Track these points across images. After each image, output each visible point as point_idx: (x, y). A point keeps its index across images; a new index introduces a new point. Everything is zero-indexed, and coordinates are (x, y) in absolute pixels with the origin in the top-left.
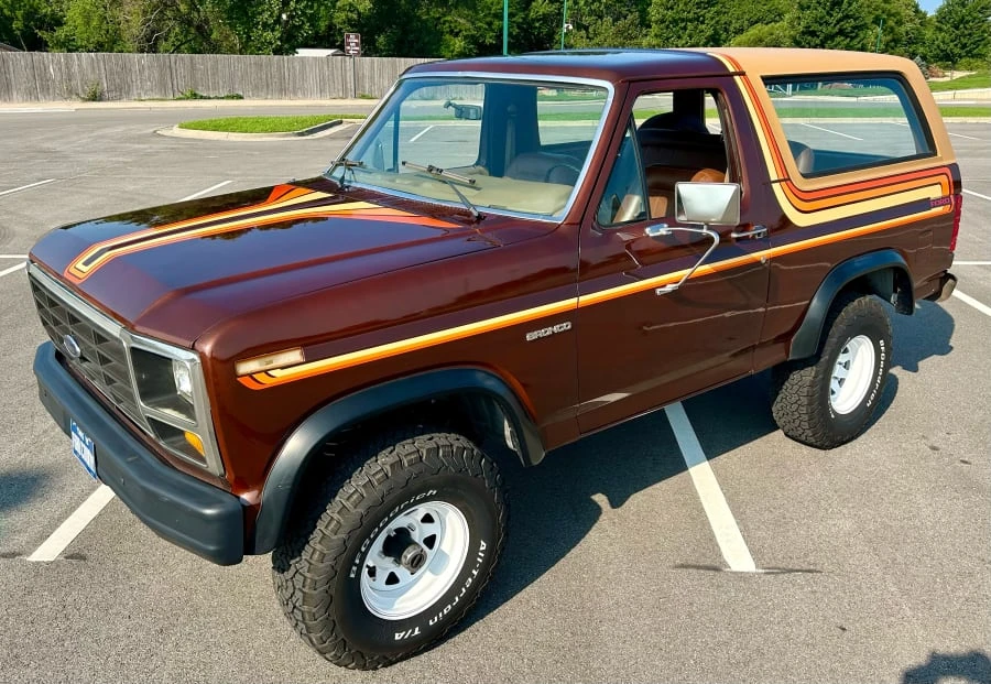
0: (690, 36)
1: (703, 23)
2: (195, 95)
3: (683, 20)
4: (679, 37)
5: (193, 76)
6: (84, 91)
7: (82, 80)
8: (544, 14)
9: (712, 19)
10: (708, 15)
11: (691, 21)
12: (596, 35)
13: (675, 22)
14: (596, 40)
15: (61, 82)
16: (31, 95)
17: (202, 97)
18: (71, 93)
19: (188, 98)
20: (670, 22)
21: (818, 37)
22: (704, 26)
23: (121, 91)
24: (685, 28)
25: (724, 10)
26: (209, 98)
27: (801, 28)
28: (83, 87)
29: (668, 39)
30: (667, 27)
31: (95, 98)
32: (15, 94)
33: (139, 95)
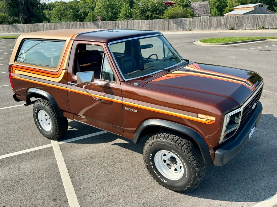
2: (264, 28)
5: (264, 22)
6: (229, 27)
7: (230, 24)
15: (224, 25)
16: (216, 28)
17: (266, 29)
18: (226, 27)
19: (260, 29)
23: (240, 27)
26: (268, 29)
31: (232, 29)
32: (212, 28)
33: (245, 28)
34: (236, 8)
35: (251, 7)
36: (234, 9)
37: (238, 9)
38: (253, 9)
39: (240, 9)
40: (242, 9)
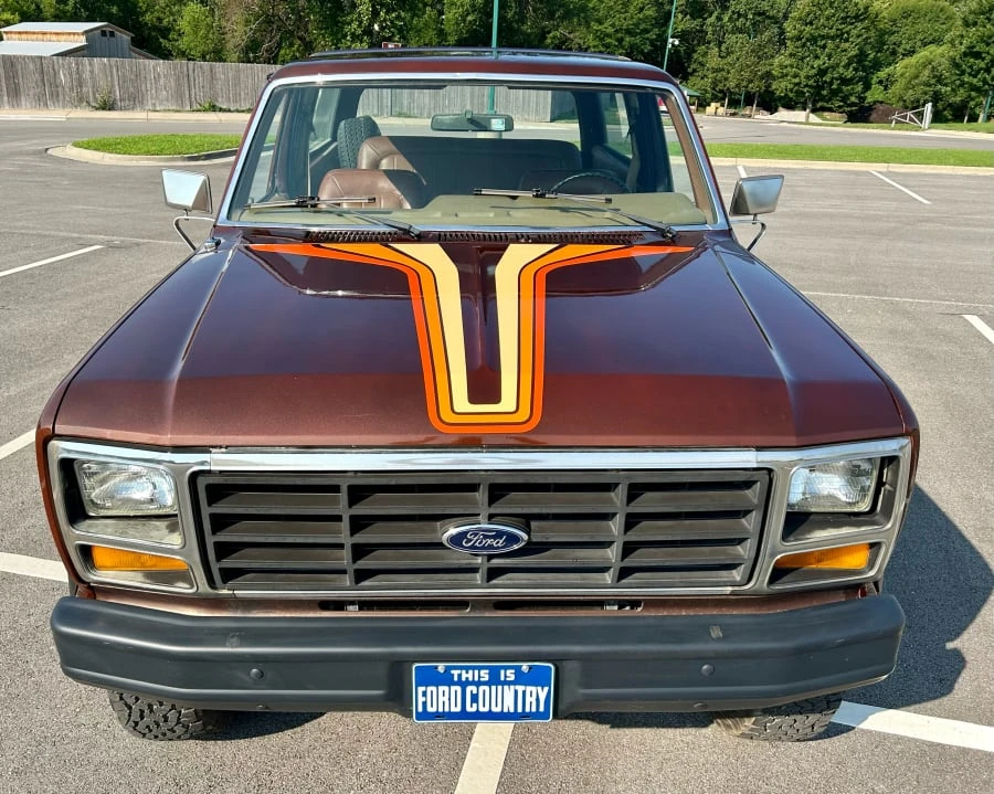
0: (830, 57)
1: (847, 40)
2: (214, 106)
3: (823, 37)
4: (817, 57)
5: (212, 86)
6: (95, 99)
7: (93, 87)
8: (682, 31)
9: (858, 36)
10: (854, 32)
11: (833, 38)
12: (728, 54)
13: (813, 40)
14: (729, 59)
15: (71, 89)
16: (41, 101)
17: (221, 110)
18: (81, 101)
19: (207, 110)
20: (808, 40)
21: (983, 59)
22: (847, 45)
23: (135, 100)
24: (824, 47)
25: (894, 29)
26: (229, 111)
27: (963, 48)
28: (94, 94)
29: (802, 59)
30: (804, 45)
31: (107, 106)
32: (22, 98)
33: (154, 105)
34: (11, 33)
35: (74, 34)
36: (6, 33)
37: (24, 36)
38: (81, 41)
39: (30, 36)
40: (40, 36)
